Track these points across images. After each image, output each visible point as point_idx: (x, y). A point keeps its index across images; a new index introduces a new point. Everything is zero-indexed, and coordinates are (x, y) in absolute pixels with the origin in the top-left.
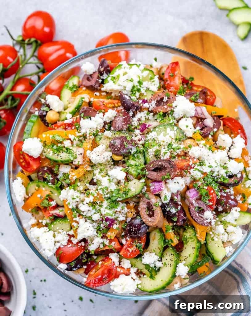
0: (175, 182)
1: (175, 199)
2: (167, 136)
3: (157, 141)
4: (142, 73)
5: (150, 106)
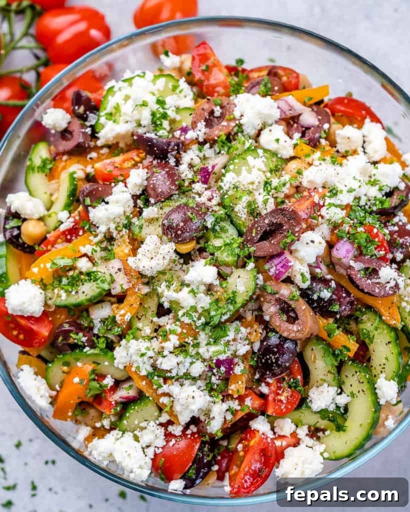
0: (307, 243)
1: (318, 273)
2: (255, 171)
3: (242, 187)
4: (154, 84)
5: (199, 132)
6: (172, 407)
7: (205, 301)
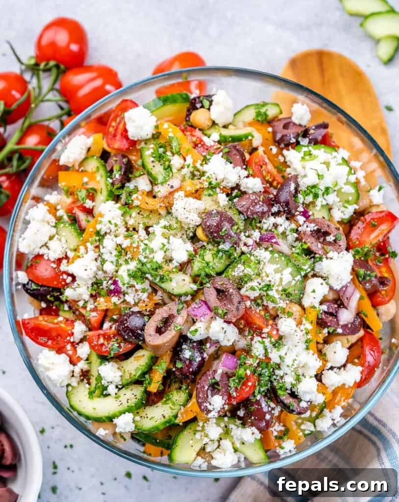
0: (223, 328)
1: (206, 346)
2: (278, 276)
3: (261, 268)
4: (345, 184)
5: (305, 225)
6: (79, 257)
7: (159, 257)
